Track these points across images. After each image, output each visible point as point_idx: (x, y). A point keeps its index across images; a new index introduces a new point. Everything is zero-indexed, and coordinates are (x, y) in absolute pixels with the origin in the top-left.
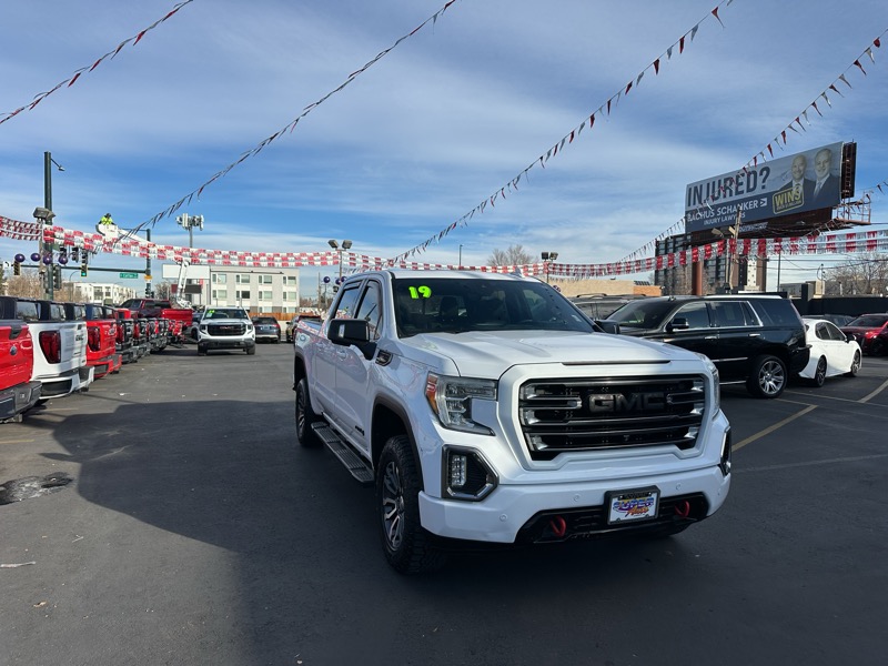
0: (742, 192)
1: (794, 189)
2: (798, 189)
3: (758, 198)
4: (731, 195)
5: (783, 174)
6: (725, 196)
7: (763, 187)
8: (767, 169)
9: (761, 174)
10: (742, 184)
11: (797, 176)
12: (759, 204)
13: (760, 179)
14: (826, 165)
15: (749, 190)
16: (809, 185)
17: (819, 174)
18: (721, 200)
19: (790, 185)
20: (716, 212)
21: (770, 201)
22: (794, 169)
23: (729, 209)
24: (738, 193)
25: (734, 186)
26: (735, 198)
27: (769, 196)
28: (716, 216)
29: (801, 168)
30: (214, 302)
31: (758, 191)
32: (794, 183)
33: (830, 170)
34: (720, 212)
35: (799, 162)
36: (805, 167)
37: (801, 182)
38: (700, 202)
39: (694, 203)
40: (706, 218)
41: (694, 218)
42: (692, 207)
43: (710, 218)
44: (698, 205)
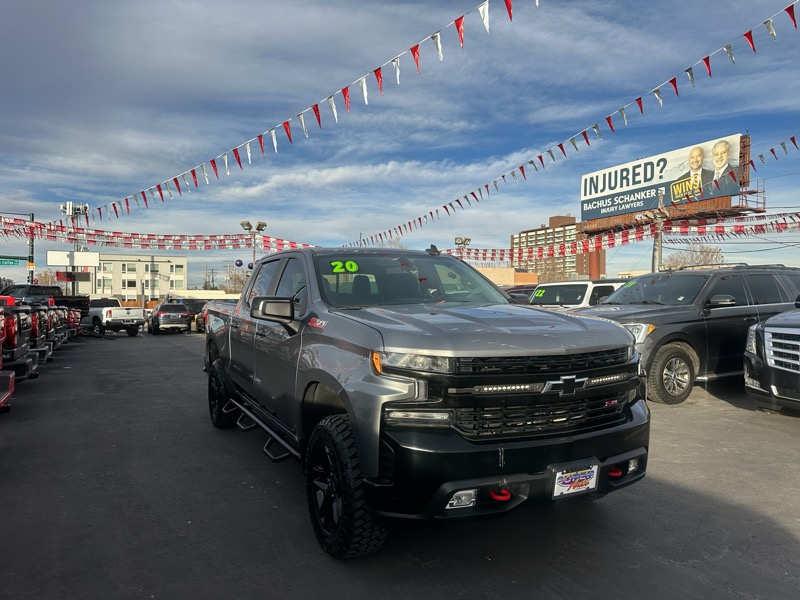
0: (639, 182)
1: (692, 179)
2: (696, 179)
3: (656, 187)
4: (628, 185)
5: (681, 165)
6: (622, 186)
7: (661, 177)
8: (664, 160)
9: (658, 165)
10: (639, 174)
11: (695, 166)
12: (657, 193)
13: (657, 170)
14: (724, 155)
15: (646, 180)
16: (707, 175)
17: (717, 165)
18: (618, 190)
19: (688, 175)
20: (613, 201)
21: (668, 191)
22: (692, 160)
23: (627, 198)
24: (634, 183)
25: (630, 177)
26: (632, 187)
27: (667, 185)
28: (613, 205)
29: (699, 159)
30: (99, 291)
31: (656, 181)
32: (692, 173)
33: (729, 160)
34: (617, 201)
35: (696, 153)
36: (703, 157)
37: (700, 172)
38: (596, 192)
39: (590, 193)
40: (603, 207)
41: (590, 207)
42: (588, 197)
43: (607, 207)
44: (594, 195)
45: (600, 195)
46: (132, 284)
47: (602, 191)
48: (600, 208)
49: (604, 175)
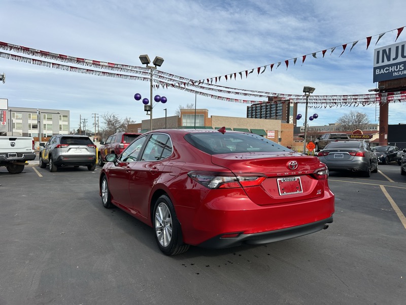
38: (389, 60)
39: (383, 61)
40: (395, 71)
41: (382, 71)
42: (381, 64)
43: (399, 71)
44: (386, 63)
45: (392, 62)
46: (35, 127)
47: (394, 59)
48: (392, 72)
49: (397, 48)
